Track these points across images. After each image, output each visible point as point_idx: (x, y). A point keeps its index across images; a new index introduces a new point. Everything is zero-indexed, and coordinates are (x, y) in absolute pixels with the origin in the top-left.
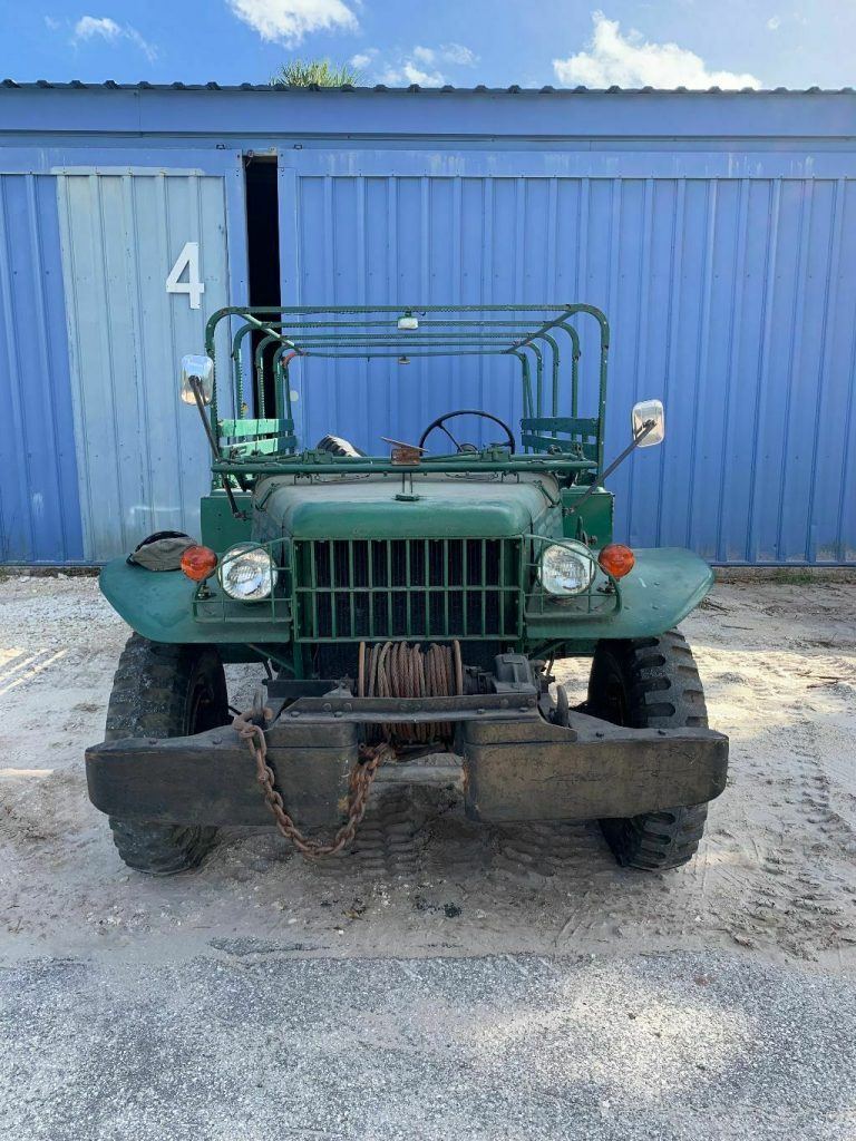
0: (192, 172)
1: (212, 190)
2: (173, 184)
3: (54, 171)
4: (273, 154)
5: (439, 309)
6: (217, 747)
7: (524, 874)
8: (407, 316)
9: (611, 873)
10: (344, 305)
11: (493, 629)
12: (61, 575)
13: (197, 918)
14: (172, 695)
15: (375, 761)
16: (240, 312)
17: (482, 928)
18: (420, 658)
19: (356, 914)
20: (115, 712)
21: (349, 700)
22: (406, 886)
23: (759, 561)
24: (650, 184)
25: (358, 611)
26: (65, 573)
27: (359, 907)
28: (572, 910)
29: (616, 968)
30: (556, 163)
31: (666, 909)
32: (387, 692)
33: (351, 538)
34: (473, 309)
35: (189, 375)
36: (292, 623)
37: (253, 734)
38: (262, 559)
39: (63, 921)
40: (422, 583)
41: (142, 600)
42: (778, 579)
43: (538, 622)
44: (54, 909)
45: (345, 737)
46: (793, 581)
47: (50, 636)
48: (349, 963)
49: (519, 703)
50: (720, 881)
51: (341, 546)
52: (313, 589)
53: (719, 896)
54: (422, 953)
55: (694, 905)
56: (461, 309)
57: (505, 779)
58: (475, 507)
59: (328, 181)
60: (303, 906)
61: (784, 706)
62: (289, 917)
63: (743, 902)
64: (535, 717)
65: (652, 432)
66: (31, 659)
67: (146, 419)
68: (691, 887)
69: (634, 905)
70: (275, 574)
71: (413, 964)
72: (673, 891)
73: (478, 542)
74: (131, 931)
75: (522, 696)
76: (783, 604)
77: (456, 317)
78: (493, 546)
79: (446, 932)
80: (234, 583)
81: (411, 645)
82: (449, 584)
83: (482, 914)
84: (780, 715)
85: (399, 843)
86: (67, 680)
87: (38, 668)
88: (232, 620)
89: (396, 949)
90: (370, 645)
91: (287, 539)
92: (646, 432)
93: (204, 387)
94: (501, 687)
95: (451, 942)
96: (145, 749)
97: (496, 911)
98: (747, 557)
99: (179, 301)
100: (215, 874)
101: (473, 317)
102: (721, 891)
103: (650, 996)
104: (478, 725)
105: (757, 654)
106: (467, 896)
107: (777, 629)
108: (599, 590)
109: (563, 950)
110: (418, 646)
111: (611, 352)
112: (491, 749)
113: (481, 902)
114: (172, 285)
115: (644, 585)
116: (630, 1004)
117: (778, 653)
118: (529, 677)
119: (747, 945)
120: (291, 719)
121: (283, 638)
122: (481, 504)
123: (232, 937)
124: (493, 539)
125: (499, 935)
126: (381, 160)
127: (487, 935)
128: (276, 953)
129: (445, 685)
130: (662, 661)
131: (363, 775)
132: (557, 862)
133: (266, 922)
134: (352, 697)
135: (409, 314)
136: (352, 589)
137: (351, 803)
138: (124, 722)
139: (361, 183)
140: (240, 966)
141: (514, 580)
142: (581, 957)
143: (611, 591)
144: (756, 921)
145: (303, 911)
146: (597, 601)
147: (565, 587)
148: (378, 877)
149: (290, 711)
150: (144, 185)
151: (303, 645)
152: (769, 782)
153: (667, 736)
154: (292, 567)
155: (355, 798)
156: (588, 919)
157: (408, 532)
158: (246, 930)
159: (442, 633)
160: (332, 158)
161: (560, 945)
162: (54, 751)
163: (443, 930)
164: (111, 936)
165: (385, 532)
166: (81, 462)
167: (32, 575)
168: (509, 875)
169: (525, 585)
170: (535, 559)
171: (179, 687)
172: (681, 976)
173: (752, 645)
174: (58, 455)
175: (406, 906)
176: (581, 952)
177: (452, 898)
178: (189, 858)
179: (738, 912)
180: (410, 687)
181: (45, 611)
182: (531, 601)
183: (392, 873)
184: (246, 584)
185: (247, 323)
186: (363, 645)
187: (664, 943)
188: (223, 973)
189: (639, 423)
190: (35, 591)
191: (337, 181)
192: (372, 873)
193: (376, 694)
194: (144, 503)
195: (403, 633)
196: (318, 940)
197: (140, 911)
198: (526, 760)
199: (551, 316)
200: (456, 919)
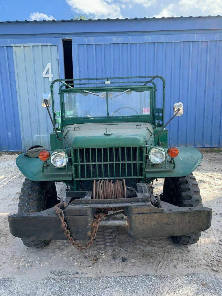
0: (49, 44)
1: (54, 49)
2: (44, 48)
3: (12, 45)
4: (71, 39)
5: (116, 78)
6: (49, 216)
7: (146, 246)
8: (107, 81)
9: (172, 246)
10: (90, 78)
11: (135, 175)
12: (16, 154)
13: (47, 263)
14: (38, 195)
15: (99, 220)
16: (60, 81)
17: (134, 266)
18: (112, 185)
19: (95, 261)
20: (21, 201)
21: (90, 200)
22: (110, 251)
23: (205, 146)
24: (174, 43)
25: (93, 169)
26: (17, 153)
27: (96, 258)
28: (161, 259)
29: (176, 280)
30: (148, 38)
31: (190, 258)
32: (102, 197)
33: (90, 148)
34: (126, 78)
35: (44, 99)
36: (73, 174)
37: (60, 212)
38: (64, 154)
39: (7, 264)
40: (113, 161)
41: (28, 167)
42: (211, 151)
43: (149, 172)
44: (4, 260)
45: (89, 212)
46: (215, 152)
47: (12, 172)
48: (93, 279)
49: (145, 200)
50: (206, 248)
51: (87, 150)
52: (79, 163)
53: (206, 254)
54: (115, 275)
55: (198, 256)
56: (122, 78)
57: (141, 225)
58: (129, 137)
59: (85, 46)
60: (79, 258)
61: (218, 190)
62: (75, 263)
63: (214, 255)
64: (150, 205)
65: (180, 112)
66: (6, 179)
67: (38, 112)
68: (197, 250)
69: (180, 257)
70: (67, 159)
71: (112, 279)
72: (191, 252)
73: (130, 148)
74: (27, 268)
75: (146, 198)
76: (213, 158)
77: (121, 80)
78: (135, 149)
79: (122, 267)
80: (55, 162)
81: (110, 180)
82: (121, 161)
83: (133, 261)
84: (217, 192)
85: (107, 236)
86: (15, 185)
87: (7, 182)
88: (55, 173)
89: (108, 273)
90: (97, 181)
91: (70, 148)
92: (178, 112)
93: (48, 102)
94: (139, 194)
95: (124, 271)
96: (26, 217)
97: (138, 259)
98: (202, 145)
99: (46, 79)
100: (53, 247)
101: (126, 80)
102: (206, 252)
103: (187, 291)
104: (132, 208)
105: (208, 174)
106: (128, 254)
107: (213, 166)
108: (168, 161)
109: (159, 274)
110: (112, 181)
111: (166, 89)
112: (136, 216)
113: (133, 256)
114: (44, 75)
115: (182, 160)
116: (182, 294)
117: (214, 173)
118: (147, 191)
119: (216, 271)
120: (72, 207)
121: (70, 179)
122: (130, 136)
123: (57, 269)
124: (135, 147)
125: (139, 268)
126: (99, 39)
127: (135, 268)
128: (70, 275)
129: (121, 194)
130: (187, 182)
131: (95, 224)
132: (155, 242)
133: (68, 264)
134: (91, 199)
135: (108, 80)
136: (91, 163)
137: (92, 233)
138: (23, 204)
139: (94, 46)
140: (59, 280)
141: (141, 159)
142: (165, 276)
143: (172, 162)
144: (219, 262)
145: (79, 260)
146: (167, 165)
147: (157, 162)
148: (101, 248)
149: (72, 204)
150: (36, 48)
151: (77, 181)
152: (217, 214)
153: (193, 210)
154: (72, 157)
155: (93, 231)
156: (166, 262)
157: (108, 145)
158: (62, 267)
159: (119, 176)
160: (86, 39)
161: (158, 271)
162: (10, 207)
163: (122, 266)
164: (20, 270)
165: (101, 145)
166: (21, 124)
167: (9, 154)
168: (141, 247)
169: (145, 161)
170: (148, 152)
171: (40, 193)
172: (197, 283)
173: (206, 171)
174: (15, 122)
175: (110, 258)
176: (165, 274)
177: (124, 255)
178: (45, 243)
179: (213, 260)
180: (109, 195)
181: (11, 165)
182: (147, 166)
183: (106, 246)
184: (59, 162)
185: (63, 84)
186: (95, 181)
187: (190, 271)
188: (54, 283)
189: (176, 109)
190: (9, 159)
191: (88, 45)
192: (100, 246)
193: (99, 198)
194: (38, 134)
195: (107, 176)
196: (83, 270)
197: (30, 261)
198: (147, 219)
199: (148, 80)
200: (125, 263)
